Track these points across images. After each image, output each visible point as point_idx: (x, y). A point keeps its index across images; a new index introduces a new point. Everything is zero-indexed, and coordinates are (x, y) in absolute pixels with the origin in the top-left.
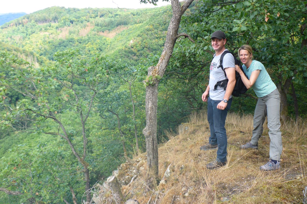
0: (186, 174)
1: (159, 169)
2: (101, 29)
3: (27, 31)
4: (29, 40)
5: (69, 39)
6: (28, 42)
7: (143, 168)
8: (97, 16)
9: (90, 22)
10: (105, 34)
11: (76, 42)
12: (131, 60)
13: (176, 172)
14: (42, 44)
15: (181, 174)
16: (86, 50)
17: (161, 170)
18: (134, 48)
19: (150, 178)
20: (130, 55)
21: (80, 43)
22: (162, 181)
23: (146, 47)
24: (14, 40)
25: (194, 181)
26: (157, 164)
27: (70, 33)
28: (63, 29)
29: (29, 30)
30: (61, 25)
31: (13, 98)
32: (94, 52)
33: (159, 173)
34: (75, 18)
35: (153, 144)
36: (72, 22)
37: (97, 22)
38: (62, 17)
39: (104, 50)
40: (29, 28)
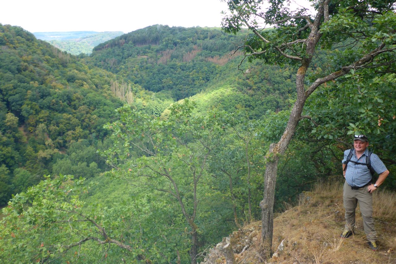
0: (298, 250)
1: (273, 242)
2: (210, 53)
3: (123, 54)
4: (124, 64)
5: (170, 65)
6: (123, 67)
7: (256, 239)
8: (206, 37)
9: (197, 44)
10: (214, 60)
11: (178, 69)
12: (245, 94)
13: (289, 248)
14: (138, 70)
15: (293, 249)
16: (190, 79)
17: (275, 243)
18: (250, 79)
19: (263, 250)
20: (245, 89)
21: (183, 70)
22: (275, 253)
23: (266, 79)
24: (108, 64)
25: (305, 258)
26: (271, 236)
27: (172, 57)
28: (164, 52)
29: (125, 53)
30: (162, 47)
31: (101, 133)
32: (199, 83)
33: (272, 246)
34: (180, 39)
35: (269, 217)
36: (175, 44)
37: (206, 44)
38: (164, 38)
39: (212, 80)
40: (126, 51)
